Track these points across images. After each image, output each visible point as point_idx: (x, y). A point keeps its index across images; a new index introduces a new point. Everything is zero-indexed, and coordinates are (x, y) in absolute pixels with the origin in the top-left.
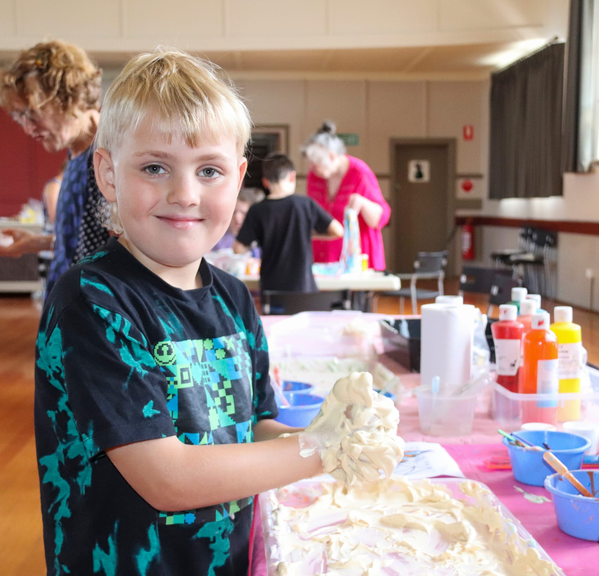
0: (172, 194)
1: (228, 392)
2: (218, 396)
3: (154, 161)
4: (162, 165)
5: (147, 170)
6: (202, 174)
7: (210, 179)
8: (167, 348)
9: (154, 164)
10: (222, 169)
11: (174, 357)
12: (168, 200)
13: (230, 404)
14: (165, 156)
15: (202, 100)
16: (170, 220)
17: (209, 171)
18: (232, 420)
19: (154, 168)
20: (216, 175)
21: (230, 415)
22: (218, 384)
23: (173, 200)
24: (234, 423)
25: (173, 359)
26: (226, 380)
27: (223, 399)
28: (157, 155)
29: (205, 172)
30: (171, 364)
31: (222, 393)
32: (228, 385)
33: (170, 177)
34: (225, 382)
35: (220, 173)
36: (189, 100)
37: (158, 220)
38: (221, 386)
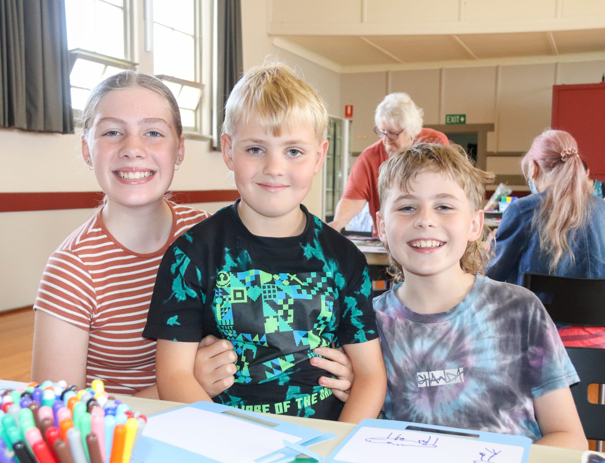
0: (266, 168)
1: (291, 307)
2: (282, 309)
3: (255, 145)
4: (260, 147)
5: (251, 151)
6: (289, 153)
7: (294, 158)
8: (223, 276)
9: (256, 147)
10: (303, 150)
11: (228, 282)
12: (263, 173)
13: (290, 316)
14: (261, 141)
15: (285, 103)
16: (265, 186)
17: (294, 152)
18: (291, 327)
19: (256, 150)
20: (299, 154)
21: (289, 324)
22: (284, 300)
23: (266, 173)
24: (292, 330)
25: (227, 283)
26: (290, 298)
27: (286, 312)
28: (256, 141)
29: (291, 152)
30: (226, 286)
31: (286, 307)
32: (291, 302)
33: (265, 155)
34: (289, 300)
35: (302, 153)
36: (277, 104)
37: (258, 186)
38: (285, 302)
